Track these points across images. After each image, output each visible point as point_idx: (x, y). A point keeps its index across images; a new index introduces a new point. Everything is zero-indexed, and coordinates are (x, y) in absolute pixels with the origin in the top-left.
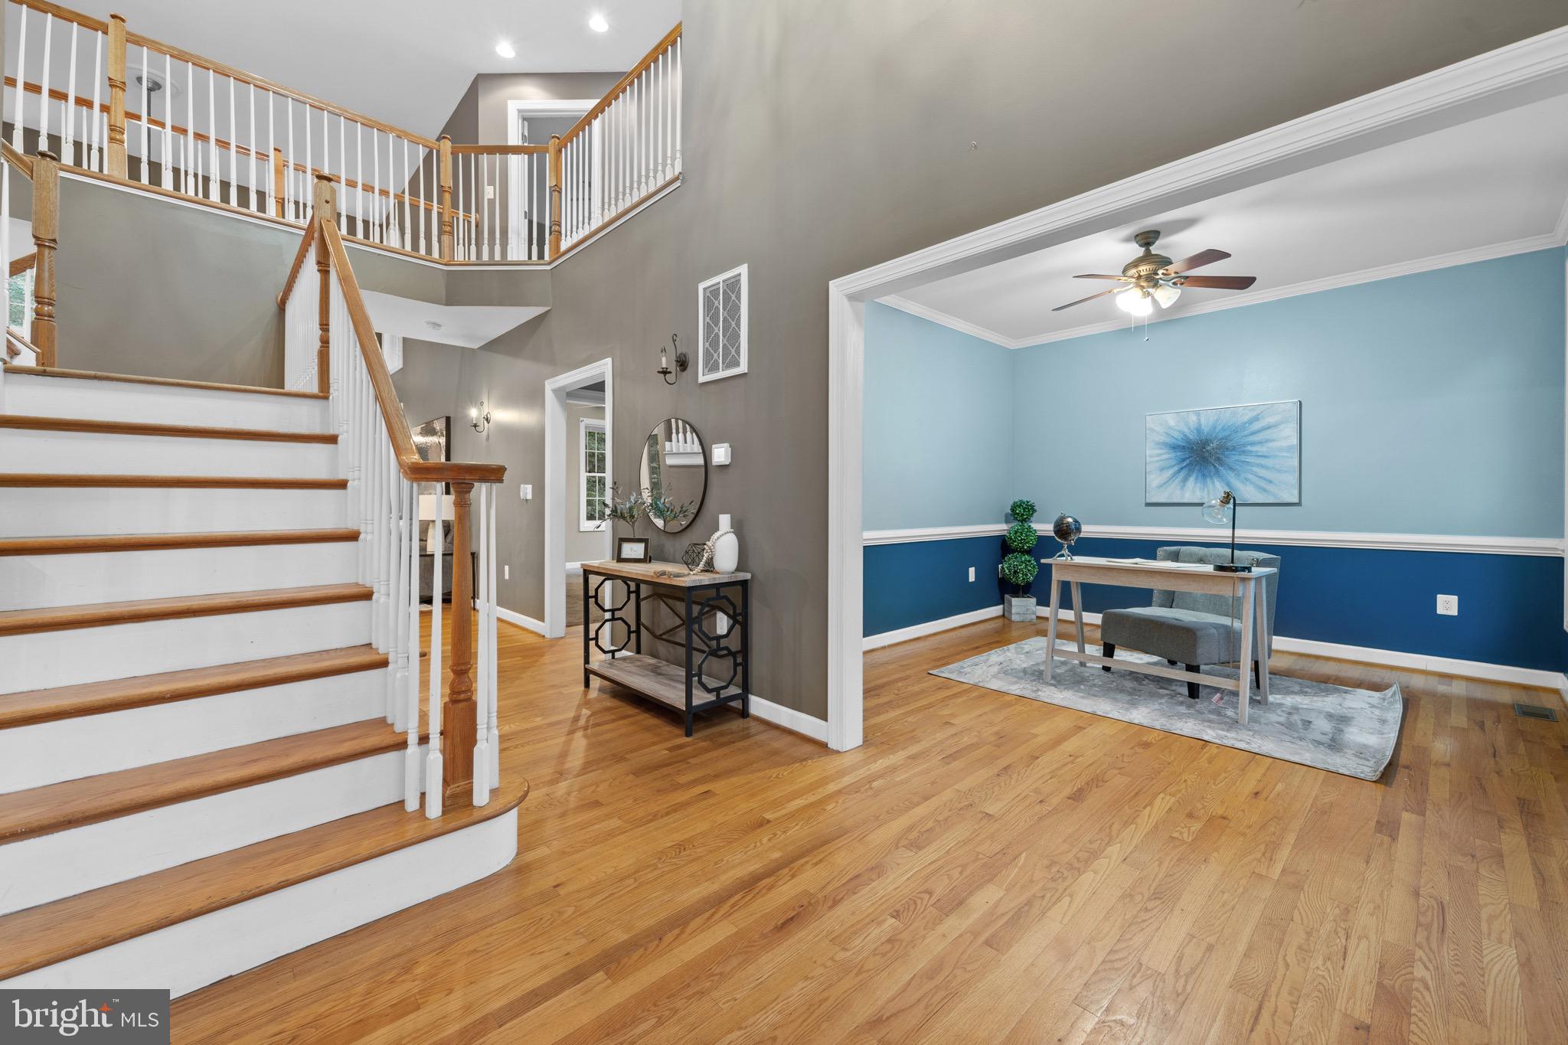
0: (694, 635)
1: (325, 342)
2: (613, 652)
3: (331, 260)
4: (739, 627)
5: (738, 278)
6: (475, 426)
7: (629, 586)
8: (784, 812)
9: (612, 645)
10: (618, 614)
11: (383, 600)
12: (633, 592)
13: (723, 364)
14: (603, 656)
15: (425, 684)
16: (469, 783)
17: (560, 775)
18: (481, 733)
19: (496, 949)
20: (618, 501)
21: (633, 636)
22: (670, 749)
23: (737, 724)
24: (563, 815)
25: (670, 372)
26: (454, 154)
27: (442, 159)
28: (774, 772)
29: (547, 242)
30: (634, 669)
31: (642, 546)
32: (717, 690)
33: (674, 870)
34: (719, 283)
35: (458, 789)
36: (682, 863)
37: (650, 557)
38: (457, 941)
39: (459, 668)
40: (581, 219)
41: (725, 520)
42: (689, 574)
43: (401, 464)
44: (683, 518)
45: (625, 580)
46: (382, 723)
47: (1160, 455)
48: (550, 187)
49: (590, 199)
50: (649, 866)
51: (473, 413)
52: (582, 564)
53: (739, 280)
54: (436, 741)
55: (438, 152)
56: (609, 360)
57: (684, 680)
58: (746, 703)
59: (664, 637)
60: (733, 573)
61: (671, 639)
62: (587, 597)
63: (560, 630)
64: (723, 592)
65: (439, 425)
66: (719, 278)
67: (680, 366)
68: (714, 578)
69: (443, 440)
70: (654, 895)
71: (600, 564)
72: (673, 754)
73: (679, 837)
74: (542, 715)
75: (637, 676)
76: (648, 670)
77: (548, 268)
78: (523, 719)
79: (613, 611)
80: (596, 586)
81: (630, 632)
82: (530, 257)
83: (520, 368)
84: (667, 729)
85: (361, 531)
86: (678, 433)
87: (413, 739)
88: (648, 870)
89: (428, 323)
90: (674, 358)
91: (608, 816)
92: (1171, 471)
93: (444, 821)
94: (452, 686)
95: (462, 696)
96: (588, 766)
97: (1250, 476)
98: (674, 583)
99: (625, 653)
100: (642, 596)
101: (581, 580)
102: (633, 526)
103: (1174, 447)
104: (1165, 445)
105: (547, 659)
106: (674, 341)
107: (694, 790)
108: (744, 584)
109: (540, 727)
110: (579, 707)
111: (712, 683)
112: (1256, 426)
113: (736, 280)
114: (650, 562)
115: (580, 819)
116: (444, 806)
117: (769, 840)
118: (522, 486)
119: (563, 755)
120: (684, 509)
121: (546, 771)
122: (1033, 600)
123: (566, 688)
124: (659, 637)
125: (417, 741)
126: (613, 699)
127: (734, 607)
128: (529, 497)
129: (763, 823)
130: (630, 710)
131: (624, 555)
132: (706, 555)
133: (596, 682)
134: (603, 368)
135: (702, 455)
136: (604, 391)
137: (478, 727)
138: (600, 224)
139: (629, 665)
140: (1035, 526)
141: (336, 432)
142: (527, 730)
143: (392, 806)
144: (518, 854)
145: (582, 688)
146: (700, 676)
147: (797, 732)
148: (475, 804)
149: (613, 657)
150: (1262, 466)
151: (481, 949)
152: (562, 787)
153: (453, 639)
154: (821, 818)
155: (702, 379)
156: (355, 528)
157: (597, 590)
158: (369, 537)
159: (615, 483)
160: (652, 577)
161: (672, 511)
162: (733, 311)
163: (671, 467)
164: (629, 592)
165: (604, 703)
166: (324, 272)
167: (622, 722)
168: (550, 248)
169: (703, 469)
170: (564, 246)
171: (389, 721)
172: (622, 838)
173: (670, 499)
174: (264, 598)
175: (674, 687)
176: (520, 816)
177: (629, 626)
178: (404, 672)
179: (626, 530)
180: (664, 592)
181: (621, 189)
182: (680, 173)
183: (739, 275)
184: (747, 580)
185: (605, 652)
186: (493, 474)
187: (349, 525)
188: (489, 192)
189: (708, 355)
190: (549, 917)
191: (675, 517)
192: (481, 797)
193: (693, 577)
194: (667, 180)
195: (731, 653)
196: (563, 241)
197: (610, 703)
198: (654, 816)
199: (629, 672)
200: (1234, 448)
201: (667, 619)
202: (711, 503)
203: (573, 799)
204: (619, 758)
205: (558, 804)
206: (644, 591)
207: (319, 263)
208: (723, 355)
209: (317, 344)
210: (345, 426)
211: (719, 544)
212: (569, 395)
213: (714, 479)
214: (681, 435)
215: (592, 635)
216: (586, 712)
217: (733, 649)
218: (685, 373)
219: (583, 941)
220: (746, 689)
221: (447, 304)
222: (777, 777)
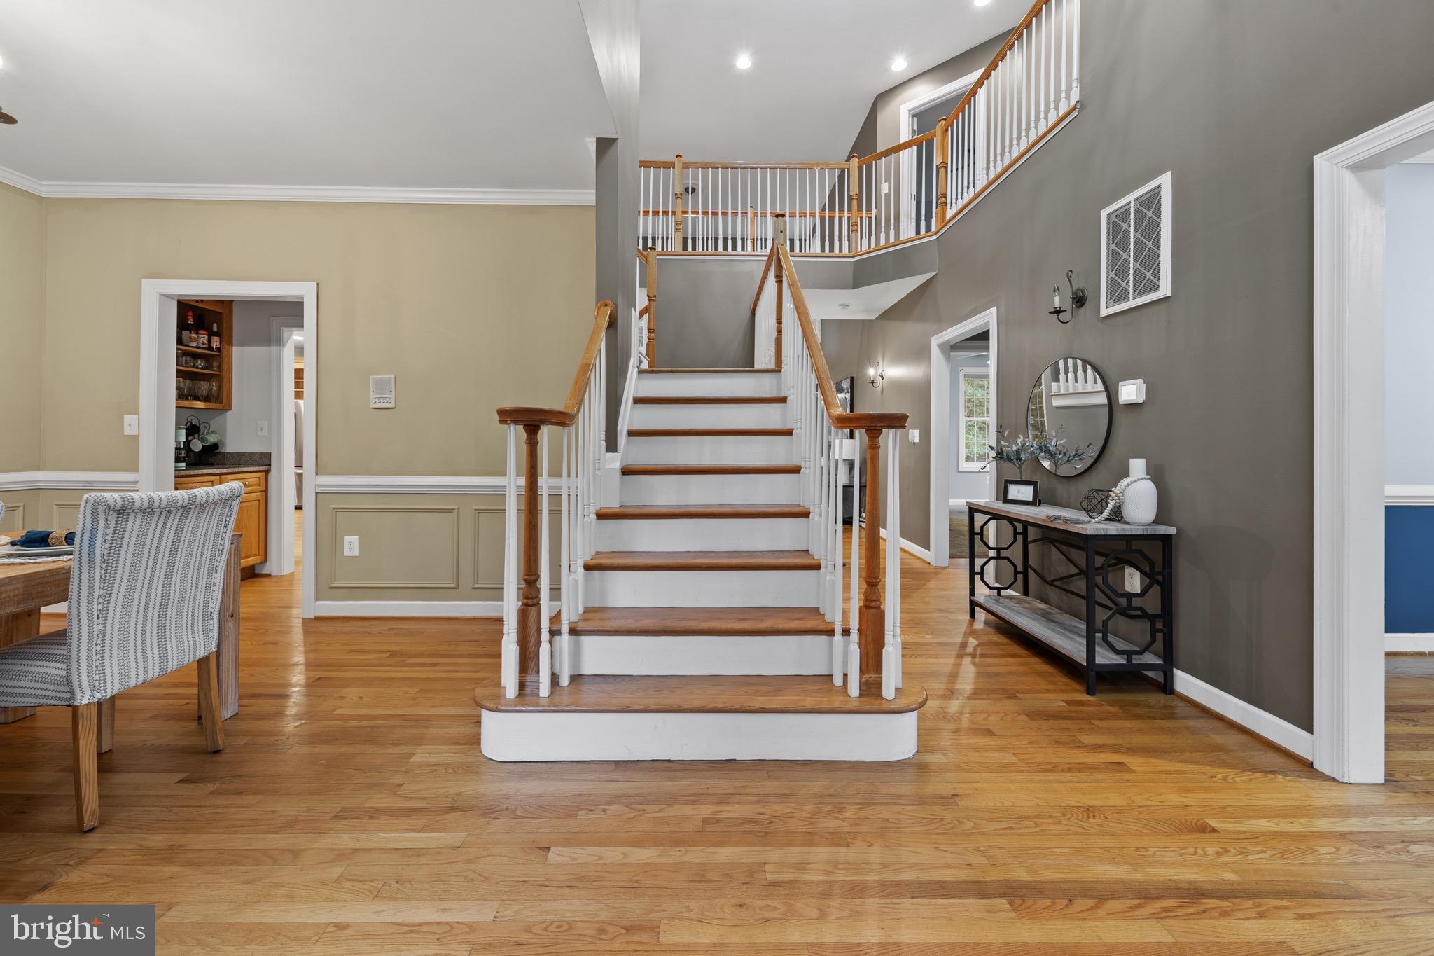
0: (1096, 589)
1: (779, 331)
2: (999, 589)
3: (784, 272)
4: (1159, 588)
5: (1157, 191)
6: (873, 382)
7: (1015, 528)
8: (1237, 827)
9: (997, 582)
10: (1003, 553)
11: (817, 518)
12: (1020, 534)
13: (1134, 291)
14: (987, 591)
15: (847, 587)
16: (879, 677)
17: (950, 694)
18: (888, 638)
19: (905, 827)
20: (1004, 443)
21: (1020, 577)
22: (1069, 703)
23: (1157, 699)
24: (957, 731)
25: (1065, 311)
26: (860, 168)
27: (851, 174)
28: (1221, 773)
29: (934, 214)
30: (1021, 610)
31: (1030, 489)
32: (1129, 654)
33: (1081, 834)
34: (1129, 203)
35: (870, 679)
36: (1092, 830)
37: (1039, 500)
38: (873, 805)
39: (871, 581)
40: (965, 184)
41: (1138, 466)
42: (1089, 522)
43: (830, 415)
44: (1078, 462)
45: (1011, 520)
46: (815, 611)
48: (937, 166)
49: (974, 163)
50: (1050, 817)
51: (871, 372)
52: (967, 502)
53: (1158, 193)
54: (855, 636)
55: (848, 169)
56: (994, 310)
57: (1085, 634)
58: (1168, 676)
59: (1056, 583)
60: (1149, 525)
61: (1065, 586)
62: (972, 533)
63: (944, 560)
64: (1136, 545)
65: (846, 384)
66: (1130, 198)
67: (1077, 302)
68: (1124, 529)
69: (848, 396)
70: (1058, 850)
71: (986, 503)
72: (1072, 708)
73: (1087, 801)
74: (932, 633)
75: (1027, 619)
76: (1037, 614)
77: (935, 237)
78: (916, 633)
79: (998, 550)
80: (981, 524)
81: (1016, 573)
82: (918, 232)
83: (909, 330)
84: (1062, 680)
85: (802, 466)
86: (1067, 372)
87: (838, 630)
88: (1050, 821)
89: (840, 305)
90: (1069, 295)
91: (1003, 749)
93: (860, 701)
94: (866, 592)
95: (873, 604)
96: (976, 694)
98: (1071, 529)
99: (1010, 592)
100: (1030, 539)
101: (966, 518)
102: (1020, 468)
105: (932, 584)
106: (1069, 277)
107: (1102, 755)
108: (1167, 539)
109: (927, 644)
110: (967, 634)
111: (1121, 645)
113: (1155, 194)
114: (1039, 505)
115: (973, 741)
116: (860, 690)
117: (1218, 853)
118: (910, 431)
119: (954, 676)
120: (1080, 452)
121: (939, 686)
123: (953, 615)
124: (1051, 583)
125: (841, 632)
126: (1000, 635)
127: (1152, 564)
128: (917, 440)
129: (1204, 829)
130: (1018, 650)
131: (1010, 497)
132: (1111, 504)
133: (981, 615)
134: (989, 318)
135: (1105, 393)
136: (989, 340)
137: (886, 632)
138: (985, 183)
139: (1017, 605)
141: (786, 395)
142: (919, 644)
143: (823, 677)
144: (917, 752)
145: (968, 618)
146: (1105, 631)
147: (1254, 732)
148: (884, 695)
149: (999, 594)
151: (893, 821)
152: (954, 706)
153: (867, 556)
154: (1307, 859)
155: (1104, 312)
156: (798, 464)
157: (982, 527)
158: (807, 471)
159: (1001, 427)
160: (1044, 520)
161: (1065, 454)
162: (1150, 229)
163: (1058, 408)
164: (1016, 534)
165: (991, 637)
166: (779, 282)
167: (1010, 660)
168: (937, 221)
169: (1107, 410)
170: (949, 214)
171: (822, 612)
172: (1018, 776)
173: (1062, 442)
174: (748, 510)
175: (1071, 639)
176: (919, 719)
177: (1015, 567)
178: (831, 577)
179: (1011, 471)
180: (1055, 537)
181: (1007, 143)
182: (1077, 102)
183: (1159, 186)
184: (1171, 535)
185: (990, 588)
186: (897, 421)
187: (794, 461)
188: (884, 188)
189: (1112, 284)
190: (949, 821)
191: (1068, 460)
192: (888, 692)
193: (1096, 526)
194: (1060, 115)
195: (1144, 615)
196: (949, 209)
197: (997, 638)
198: (1054, 767)
199: (1017, 612)
201: (1059, 565)
202: (1117, 446)
203: (965, 719)
204: (1011, 695)
205: (950, 718)
206: (1032, 534)
207: (776, 276)
208: (1134, 281)
209: (775, 334)
210: (792, 390)
211: (1129, 491)
212: (953, 347)
213: (1121, 420)
214: (1071, 375)
215: (977, 569)
216: (973, 641)
217: (1150, 611)
218: (1082, 310)
219: (984, 860)
220: (1170, 659)
221: (854, 287)
222: (1225, 779)
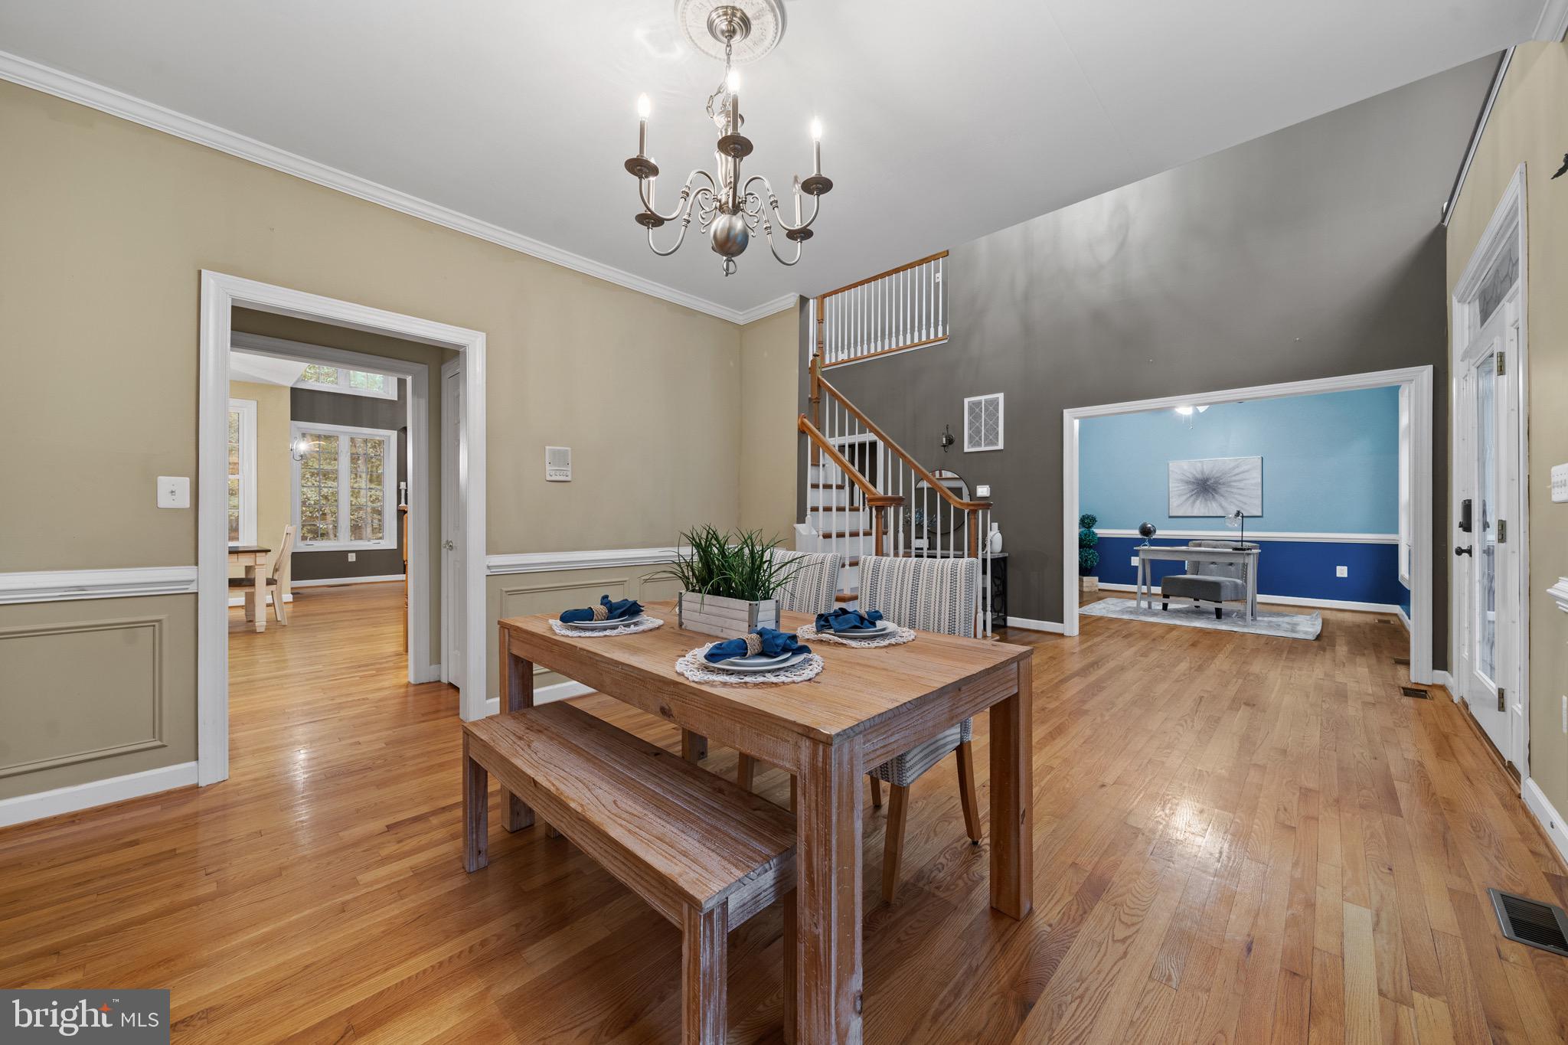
13: (984, 443)
25: (947, 445)
34: (981, 400)
41: (995, 526)
47: (1178, 487)
53: (997, 401)
58: (1005, 620)
60: (1000, 553)
66: (983, 398)
92: (1185, 497)
97: (1234, 500)
103: (1188, 483)
104: (1182, 481)
106: (947, 428)
112: (1237, 471)
113: (995, 401)
122: (1097, 578)
140: (1096, 531)
147: (1042, 631)
150: (1240, 494)
155: (966, 450)
162: (992, 416)
183: (998, 398)
184: (1006, 557)
189: (971, 438)
200: (1224, 484)
208: (984, 439)
211: (994, 538)
218: (951, 446)
220: (1006, 613)
